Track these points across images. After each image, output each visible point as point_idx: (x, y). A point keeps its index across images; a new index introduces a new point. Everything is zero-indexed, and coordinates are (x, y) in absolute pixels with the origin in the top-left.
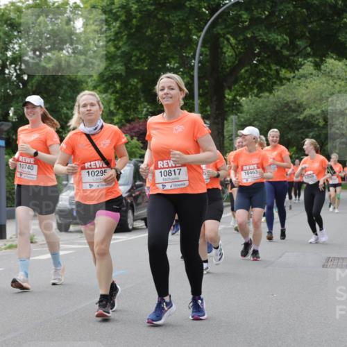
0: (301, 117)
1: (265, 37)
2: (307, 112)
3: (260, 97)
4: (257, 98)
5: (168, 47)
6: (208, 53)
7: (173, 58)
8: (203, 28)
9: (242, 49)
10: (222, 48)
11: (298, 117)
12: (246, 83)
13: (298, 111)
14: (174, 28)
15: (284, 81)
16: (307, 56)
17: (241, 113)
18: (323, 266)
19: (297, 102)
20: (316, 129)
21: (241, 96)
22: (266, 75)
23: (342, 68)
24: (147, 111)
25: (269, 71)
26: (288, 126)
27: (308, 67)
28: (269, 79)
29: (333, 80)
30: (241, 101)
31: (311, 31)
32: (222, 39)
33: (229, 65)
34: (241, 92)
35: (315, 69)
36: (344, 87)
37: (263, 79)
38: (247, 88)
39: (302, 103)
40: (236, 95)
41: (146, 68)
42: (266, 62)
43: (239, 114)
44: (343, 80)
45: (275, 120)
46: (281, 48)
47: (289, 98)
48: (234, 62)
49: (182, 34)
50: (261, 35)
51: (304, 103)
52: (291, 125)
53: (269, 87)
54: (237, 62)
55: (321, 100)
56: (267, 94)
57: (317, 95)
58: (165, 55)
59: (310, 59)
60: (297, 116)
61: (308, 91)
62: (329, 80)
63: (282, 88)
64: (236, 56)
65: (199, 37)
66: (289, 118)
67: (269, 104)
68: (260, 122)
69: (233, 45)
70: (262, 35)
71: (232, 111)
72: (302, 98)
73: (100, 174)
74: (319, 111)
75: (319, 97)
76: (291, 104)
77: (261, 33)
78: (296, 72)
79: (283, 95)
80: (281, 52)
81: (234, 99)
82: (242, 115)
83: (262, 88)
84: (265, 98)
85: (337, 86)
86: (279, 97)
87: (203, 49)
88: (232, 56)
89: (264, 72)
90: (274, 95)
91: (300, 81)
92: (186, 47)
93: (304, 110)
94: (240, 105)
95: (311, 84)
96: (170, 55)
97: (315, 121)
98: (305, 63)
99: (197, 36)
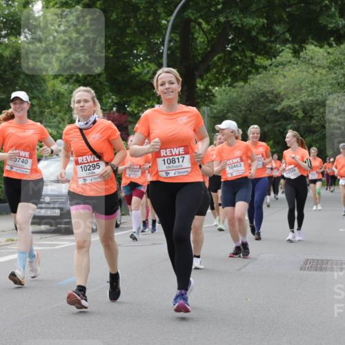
0: (278, 108)
1: (239, 22)
2: (285, 103)
3: (234, 87)
4: (231, 88)
5: (135, 32)
6: (178, 39)
7: (140, 44)
8: (172, 12)
9: (214, 34)
10: (193, 34)
11: (276, 109)
12: (219, 72)
13: (275, 102)
14: (141, 12)
15: (260, 70)
16: (285, 42)
17: (214, 104)
18: (301, 269)
19: (275, 92)
20: (294, 121)
21: (214, 85)
22: (240, 63)
23: (323, 55)
24: (112, 101)
25: (244, 58)
26: (265, 118)
27: (286, 54)
28: (244, 67)
29: (313, 68)
30: (214, 91)
31: (290, 15)
32: (193, 24)
33: (201, 52)
34: (214, 81)
35: (294, 57)
36: (325, 75)
37: (238, 67)
38: (220, 77)
39: (279, 93)
40: (208, 85)
41: (111, 55)
42: (240, 49)
43: (212, 105)
44: (324, 68)
45: (250, 111)
46: (258, 34)
47: (265, 87)
48: (206, 49)
49: (151, 18)
50: (234, 20)
51: (282, 93)
52: (268, 116)
53: (244, 76)
54: (209, 49)
55: (300, 89)
56: (242, 84)
57: (296, 85)
58: (131, 41)
59: (289, 45)
60: (274, 107)
61: (286, 80)
62: (309, 68)
63: (258, 77)
64: (208, 41)
65: (168, 22)
66: (266, 109)
67: (244, 95)
68: (234, 114)
69: (205, 30)
70: (237, 19)
71: (204, 102)
72: (280, 87)
73: (91, 168)
74: (298, 102)
75: (298, 87)
76: (268, 95)
77: (235, 17)
78: (273, 60)
79: (259, 85)
80: (258, 38)
81: (207, 89)
82: (215, 106)
83: (236, 77)
84: (240, 87)
85: (318, 75)
86: (254, 87)
87: (172, 35)
88: (203, 42)
89: (239, 60)
90: (250, 84)
91: (277, 69)
92: (154, 32)
93: (282, 101)
94: (213, 95)
95: (290, 73)
96: (137, 40)
97: (293, 112)
98: (283, 50)
99: (166, 20)
